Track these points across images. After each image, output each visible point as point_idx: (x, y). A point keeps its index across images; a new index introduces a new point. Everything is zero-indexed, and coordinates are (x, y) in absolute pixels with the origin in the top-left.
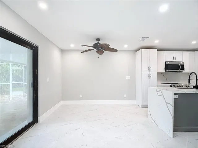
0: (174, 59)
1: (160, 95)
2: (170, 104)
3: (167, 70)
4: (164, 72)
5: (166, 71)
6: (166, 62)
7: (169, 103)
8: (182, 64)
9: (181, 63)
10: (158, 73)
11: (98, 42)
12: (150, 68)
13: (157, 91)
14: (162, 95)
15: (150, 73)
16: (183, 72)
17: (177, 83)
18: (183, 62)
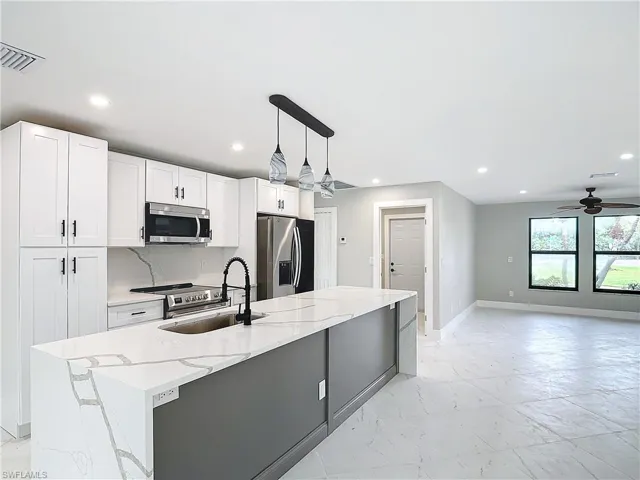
0: (177, 196)
1: (87, 402)
2: (136, 461)
3: (153, 239)
4: (141, 243)
5: (147, 240)
6: (147, 205)
7: (130, 456)
8: (206, 217)
9: (204, 212)
10: (112, 251)
12: (68, 228)
13: (73, 377)
14: (98, 402)
15: (73, 253)
16: (209, 245)
17: (190, 285)
18: (208, 213)
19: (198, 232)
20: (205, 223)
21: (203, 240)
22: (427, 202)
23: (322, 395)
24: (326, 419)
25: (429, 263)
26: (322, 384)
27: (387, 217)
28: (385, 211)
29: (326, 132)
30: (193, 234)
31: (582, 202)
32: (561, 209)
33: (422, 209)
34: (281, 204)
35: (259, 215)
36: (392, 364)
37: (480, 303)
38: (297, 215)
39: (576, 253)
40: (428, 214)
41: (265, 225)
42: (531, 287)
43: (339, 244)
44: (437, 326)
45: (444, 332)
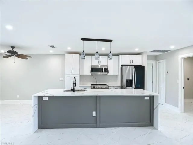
3: (93, 73)
4: (91, 74)
9: (106, 66)
11: (13, 49)
12: (72, 71)
15: (74, 76)
16: (108, 74)
17: (106, 84)
19: (103, 71)
21: (105, 73)
23: (94, 115)
24: (96, 123)
26: (94, 112)
29: (111, 41)
30: (102, 72)
35: (122, 65)
43: (166, 74)
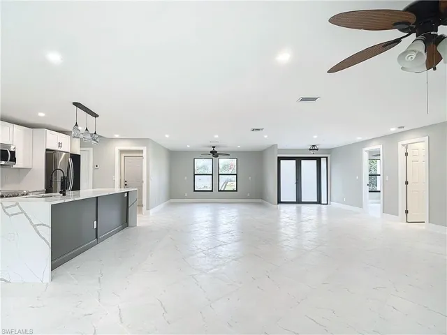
2: (44, 225)
7: (41, 224)
8: (13, 150)
13: (5, 207)
14: (23, 212)
16: (14, 166)
19: (9, 159)
20: (13, 153)
21: (11, 163)
22: (144, 149)
23: (95, 227)
24: (97, 237)
25: (145, 179)
26: (95, 222)
27: (123, 155)
28: (122, 152)
30: (6, 160)
31: (211, 152)
32: (203, 155)
33: (141, 152)
34: (60, 145)
35: (47, 150)
36: (125, 222)
37: (172, 200)
38: (69, 151)
39: (212, 175)
40: (144, 154)
41: (51, 156)
42: (195, 191)
43: (94, 169)
44: (148, 209)
45: (151, 211)
